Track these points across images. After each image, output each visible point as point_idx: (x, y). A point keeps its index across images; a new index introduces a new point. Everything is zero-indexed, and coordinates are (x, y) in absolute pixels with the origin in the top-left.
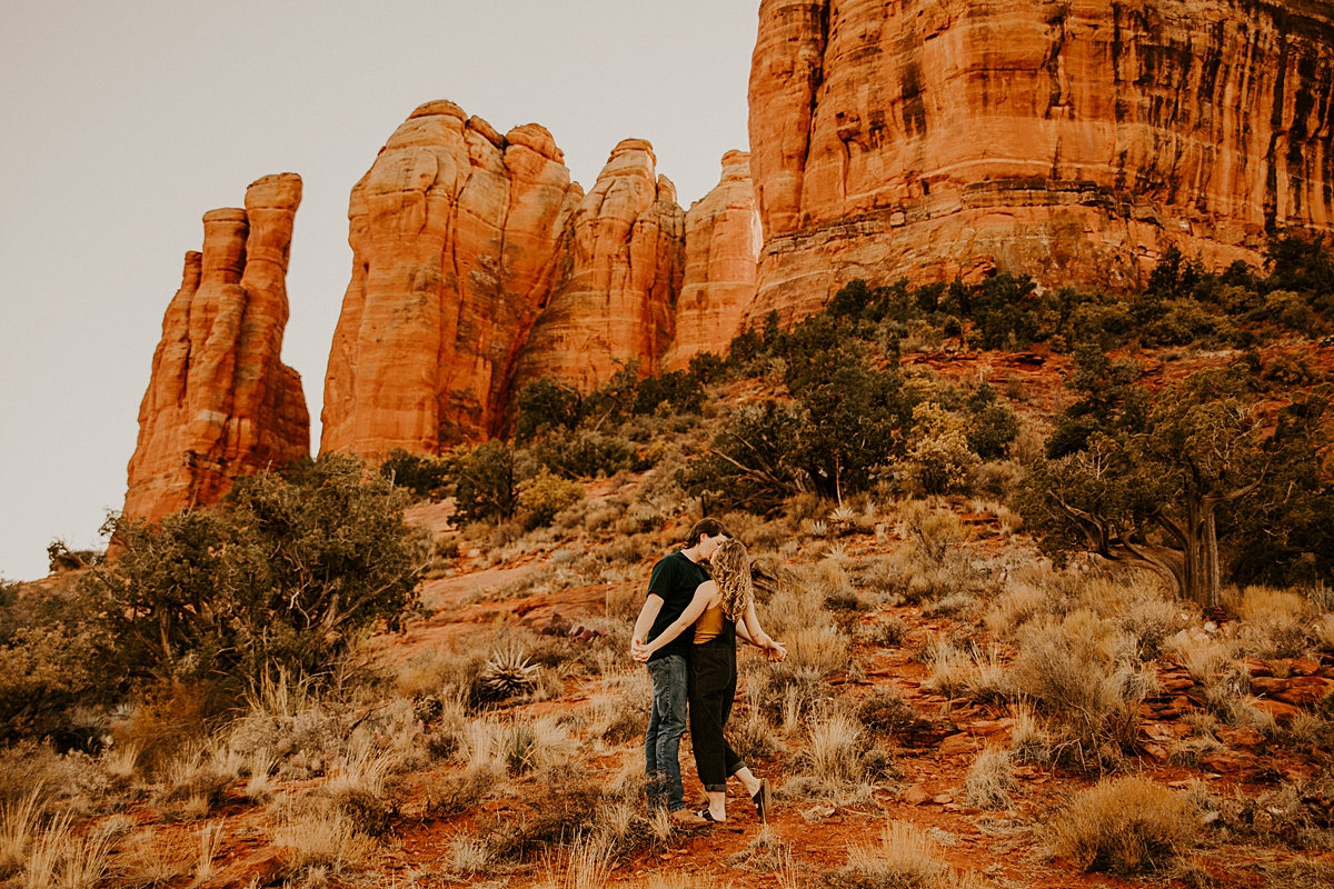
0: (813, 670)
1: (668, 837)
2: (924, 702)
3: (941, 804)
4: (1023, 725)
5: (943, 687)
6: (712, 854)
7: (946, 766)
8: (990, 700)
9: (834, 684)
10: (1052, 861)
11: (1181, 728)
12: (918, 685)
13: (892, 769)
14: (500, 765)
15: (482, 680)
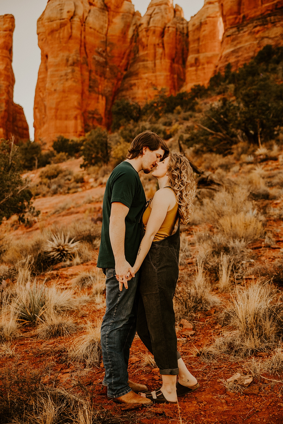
0: (240, 241)
9: (255, 248)
15: (45, 253)
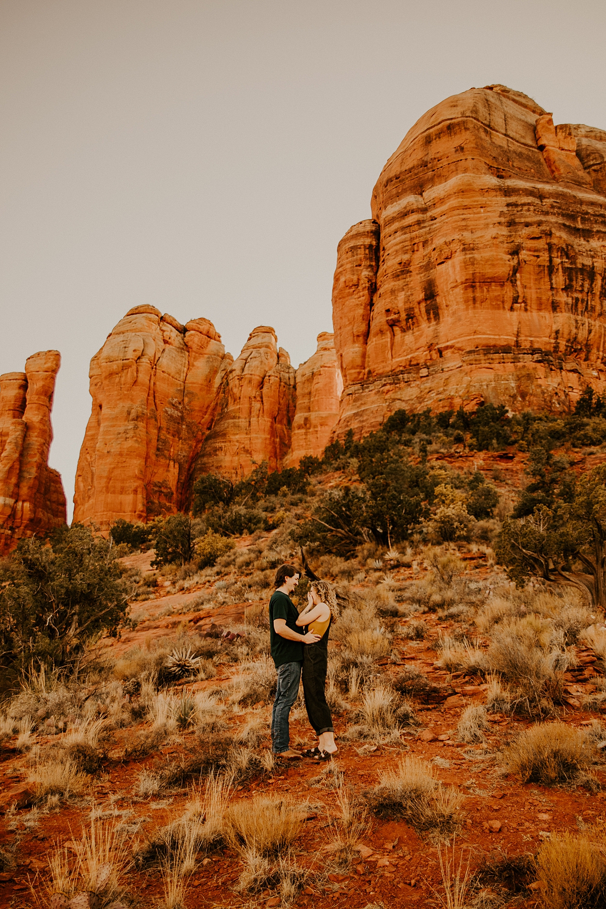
0: (368, 657)
1: (272, 769)
2: (436, 675)
3: (443, 741)
4: (494, 688)
5: (447, 665)
6: (299, 779)
7: (448, 716)
8: (475, 673)
9: (381, 665)
10: (506, 777)
11: (589, 687)
12: (432, 664)
13: (414, 719)
14: (173, 723)
15: (165, 668)
